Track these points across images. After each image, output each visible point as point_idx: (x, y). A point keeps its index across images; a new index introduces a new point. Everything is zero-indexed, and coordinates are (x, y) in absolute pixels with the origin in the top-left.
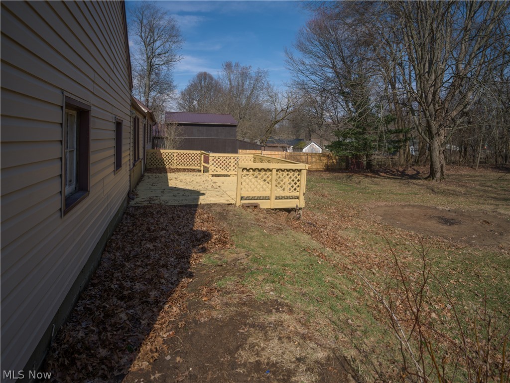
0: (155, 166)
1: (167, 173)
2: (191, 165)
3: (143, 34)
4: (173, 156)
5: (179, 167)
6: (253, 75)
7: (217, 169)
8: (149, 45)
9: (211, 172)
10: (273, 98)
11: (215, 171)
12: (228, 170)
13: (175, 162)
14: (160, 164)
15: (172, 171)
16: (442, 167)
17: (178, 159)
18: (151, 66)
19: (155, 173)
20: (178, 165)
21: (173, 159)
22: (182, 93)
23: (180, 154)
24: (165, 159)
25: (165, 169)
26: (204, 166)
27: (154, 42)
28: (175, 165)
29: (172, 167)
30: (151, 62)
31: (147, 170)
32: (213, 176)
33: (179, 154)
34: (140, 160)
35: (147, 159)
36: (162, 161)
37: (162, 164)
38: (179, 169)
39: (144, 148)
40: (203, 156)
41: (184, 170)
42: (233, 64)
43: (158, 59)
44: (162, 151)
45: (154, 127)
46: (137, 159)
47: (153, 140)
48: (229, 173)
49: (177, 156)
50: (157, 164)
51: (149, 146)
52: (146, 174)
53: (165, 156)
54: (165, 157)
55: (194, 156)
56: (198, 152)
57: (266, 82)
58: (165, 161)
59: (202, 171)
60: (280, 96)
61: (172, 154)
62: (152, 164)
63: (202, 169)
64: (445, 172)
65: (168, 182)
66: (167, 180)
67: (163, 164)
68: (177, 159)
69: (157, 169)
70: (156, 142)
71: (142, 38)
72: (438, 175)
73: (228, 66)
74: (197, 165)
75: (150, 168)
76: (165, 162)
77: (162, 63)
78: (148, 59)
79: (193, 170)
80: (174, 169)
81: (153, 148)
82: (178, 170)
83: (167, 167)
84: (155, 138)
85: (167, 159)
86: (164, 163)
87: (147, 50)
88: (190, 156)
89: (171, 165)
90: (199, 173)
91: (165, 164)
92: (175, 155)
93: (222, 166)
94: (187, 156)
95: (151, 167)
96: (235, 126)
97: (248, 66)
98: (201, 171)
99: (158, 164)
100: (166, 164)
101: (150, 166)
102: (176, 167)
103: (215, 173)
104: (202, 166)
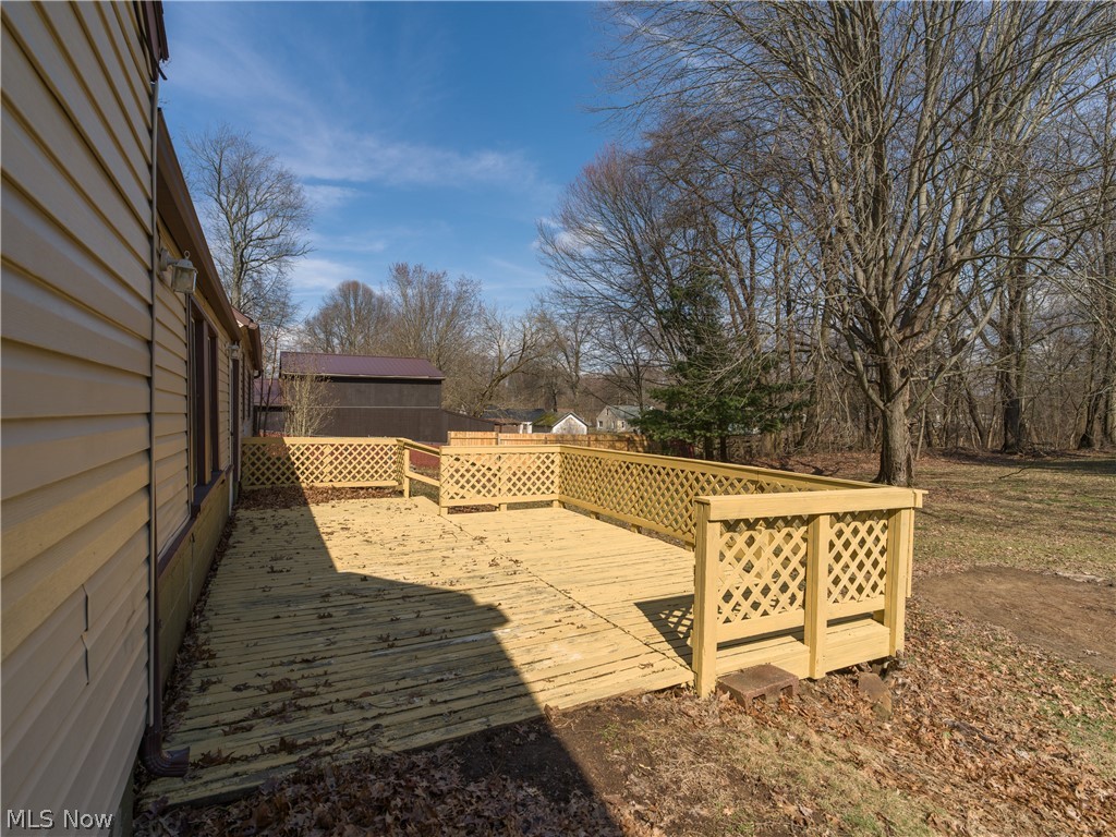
0: (268, 485)
1: (306, 504)
2: (372, 476)
3: (223, 198)
4: (322, 453)
5: (337, 485)
6: (452, 288)
7: (462, 492)
8: (237, 219)
9: (446, 501)
10: (493, 329)
11: (457, 498)
12: (494, 491)
13: (326, 470)
14: (283, 479)
15: (320, 497)
16: (909, 459)
17: (336, 463)
18: (242, 263)
19: (272, 506)
20: (335, 477)
21: (322, 463)
22: (307, 323)
23: (341, 449)
24: (297, 463)
25: (299, 491)
26: (411, 479)
27: (248, 215)
28: (327, 479)
29: (317, 484)
30: (242, 256)
31: (245, 498)
32: (454, 510)
33: (337, 449)
34: (223, 476)
35: (243, 464)
36: (288, 469)
37: (288, 479)
38: (339, 489)
39: (235, 434)
40: (407, 452)
41: (355, 492)
42: (411, 267)
43: (257, 251)
44: (288, 441)
45: (257, 384)
46: (208, 478)
47: (255, 412)
48: (495, 502)
49: (332, 454)
50: (273, 479)
51: (245, 428)
52: (241, 513)
53: (298, 454)
54: (298, 459)
55: (382, 453)
56: (392, 441)
57: (477, 304)
58: (298, 468)
59: (406, 493)
60: (506, 326)
61: (318, 449)
62: (258, 479)
63: (406, 487)
64: (915, 468)
65: (325, 549)
66: (319, 536)
67: (293, 478)
68: (331, 463)
69: (276, 492)
70: (263, 418)
71: (221, 204)
72: (902, 477)
73: (402, 274)
74: (390, 476)
75: (253, 491)
76: (298, 473)
77: (267, 257)
78: (235, 248)
79: (380, 492)
80: (324, 491)
81: (255, 433)
82: (337, 494)
83: (304, 485)
84: (257, 409)
85: (303, 464)
86: (293, 473)
87: (231, 229)
88: (368, 454)
89: (317, 478)
90: (396, 500)
91: (298, 478)
92: (327, 451)
93: (478, 481)
94: (360, 454)
95: (255, 488)
96: (439, 382)
97: (440, 272)
98: (401, 493)
99: (278, 479)
100: (302, 478)
101: (253, 484)
102: (330, 484)
103: (458, 502)
104: (407, 480)
